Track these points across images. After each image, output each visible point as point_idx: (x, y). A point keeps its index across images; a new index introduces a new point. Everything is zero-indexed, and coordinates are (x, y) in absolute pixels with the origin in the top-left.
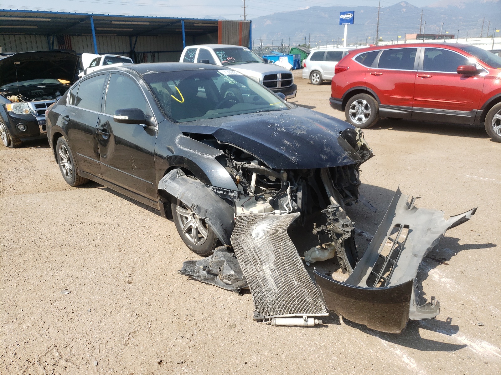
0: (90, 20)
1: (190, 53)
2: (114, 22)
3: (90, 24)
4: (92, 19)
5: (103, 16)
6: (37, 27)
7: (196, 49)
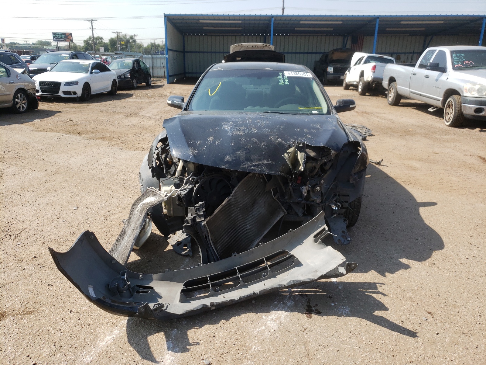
0: (376, 21)
1: (428, 55)
2: (402, 22)
3: (375, 24)
4: (378, 20)
5: (391, 17)
6: (333, 29)
7: (436, 50)
